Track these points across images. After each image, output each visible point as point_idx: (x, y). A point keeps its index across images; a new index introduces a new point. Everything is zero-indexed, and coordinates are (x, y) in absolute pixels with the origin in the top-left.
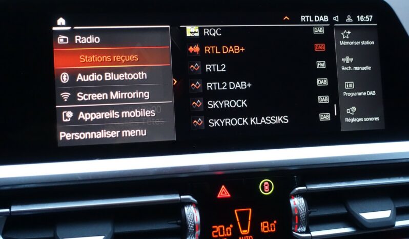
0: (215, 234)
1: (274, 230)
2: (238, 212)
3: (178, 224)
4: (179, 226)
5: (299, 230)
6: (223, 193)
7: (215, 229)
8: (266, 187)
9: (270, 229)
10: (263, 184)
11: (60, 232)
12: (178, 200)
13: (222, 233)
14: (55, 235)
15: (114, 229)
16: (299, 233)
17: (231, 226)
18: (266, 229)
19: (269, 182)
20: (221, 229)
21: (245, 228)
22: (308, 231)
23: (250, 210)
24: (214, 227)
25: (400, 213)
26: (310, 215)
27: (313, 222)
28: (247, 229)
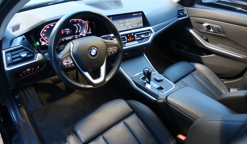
0: (128, 40)
2: (130, 37)
6: (129, 35)
12: (125, 37)
18: (133, 39)
19: (133, 34)
25: (145, 36)
27: (137, 38)
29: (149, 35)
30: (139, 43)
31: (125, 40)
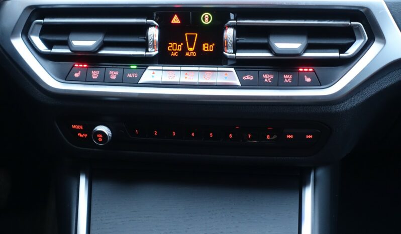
0: (170, 48)
1: (212, 50)
2: (187, 35)
3: (144, 39)
4: (145, 40)
5: (228, 51)
6: (176, 20)
7: (170, 45)
8: (206, 19)
9: (209, 49)
10: (204, 16)
11: (71, 37)
12: (144, 23)
13: (175, 48)
14: (68, 38)
15: (104, 38)
16: (228, 53)
17: (182, 44)
18: (206, 49)
19: (209, 16)
20: (175, 45)
21: (191, 46)
22: (235, 52)
23: (196, 34)
24: (170, 44)
26: (238, 41)
27: (237, 47)
28: (192, 47)
29: (351, 51)
30: (245, 85)
31: (145, 45)
